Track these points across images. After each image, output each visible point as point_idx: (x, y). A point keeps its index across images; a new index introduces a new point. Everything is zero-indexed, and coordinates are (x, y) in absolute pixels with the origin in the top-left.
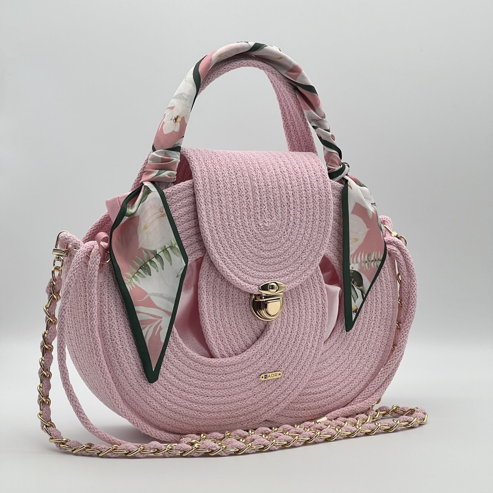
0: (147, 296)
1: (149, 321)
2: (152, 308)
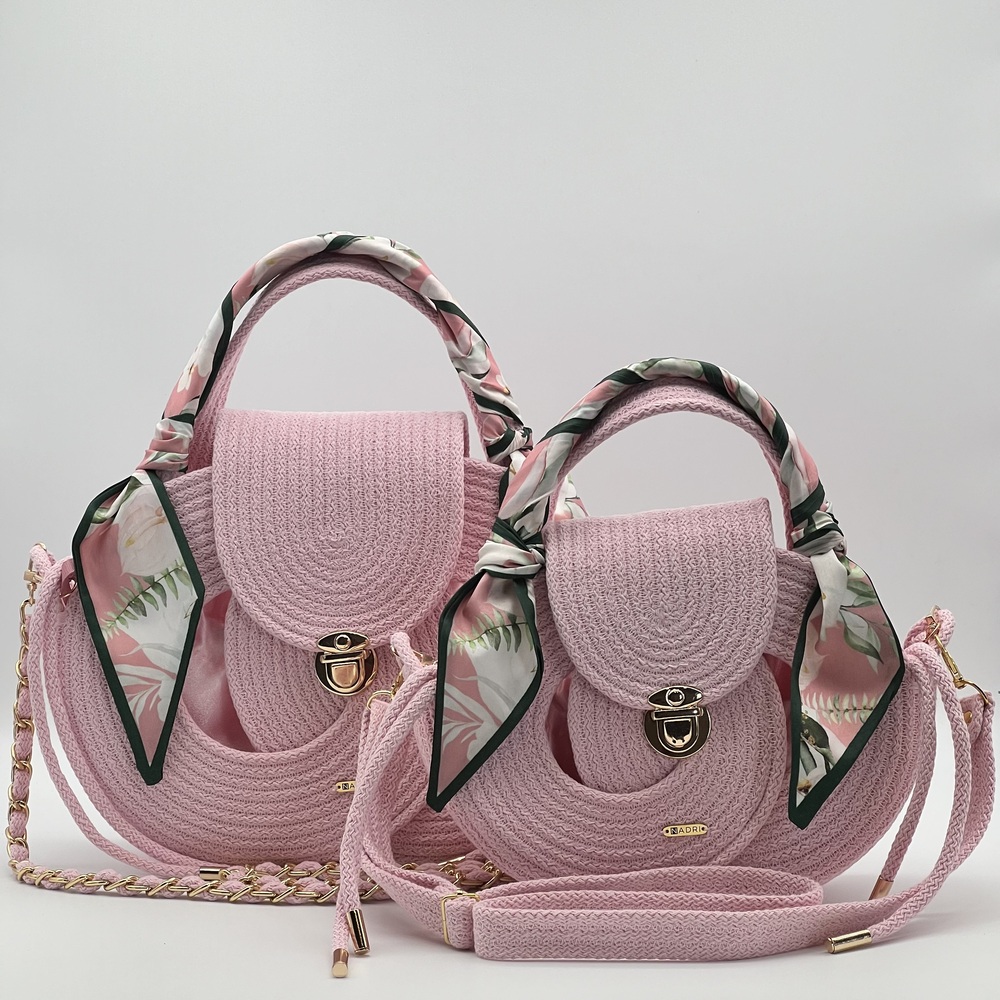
0: (138, 648)
1: (137, 688)
2: (143, 668)
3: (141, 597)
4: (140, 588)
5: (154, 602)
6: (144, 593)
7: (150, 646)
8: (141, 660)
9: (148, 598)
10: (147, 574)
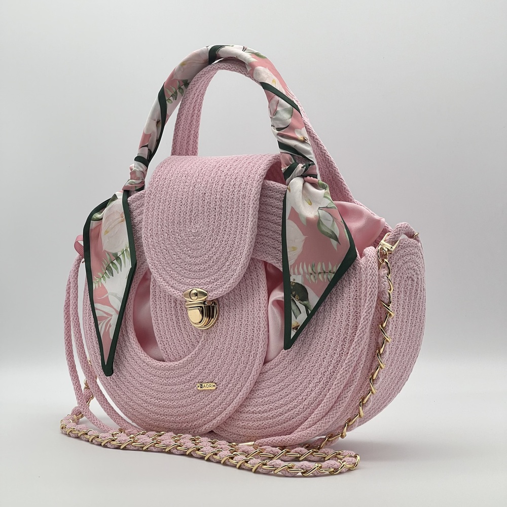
0: (107, 295)
1: (103, 318)
2: (106, 306)
3: (111, 265)
4: (111, 259)
5: (116, 269)
6: (112, 263)
7: (112, 294)
8: (106, 302)
9: (114, 266)
10: (114, 252)
